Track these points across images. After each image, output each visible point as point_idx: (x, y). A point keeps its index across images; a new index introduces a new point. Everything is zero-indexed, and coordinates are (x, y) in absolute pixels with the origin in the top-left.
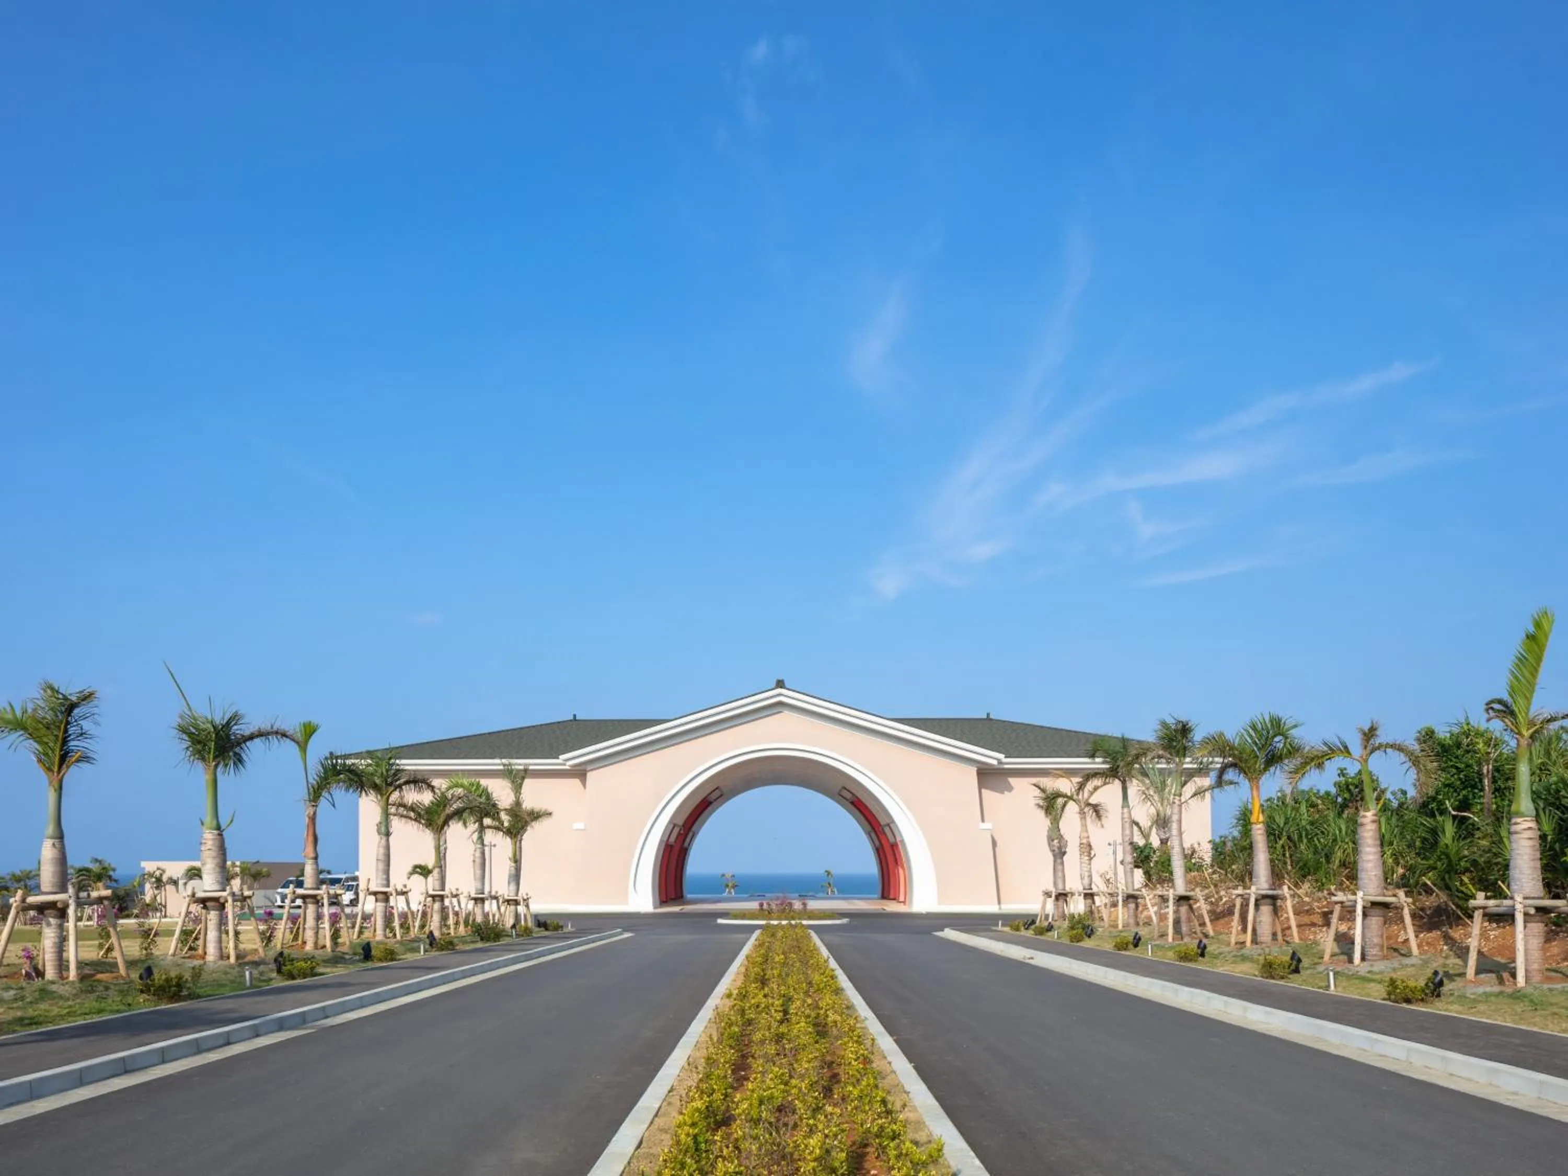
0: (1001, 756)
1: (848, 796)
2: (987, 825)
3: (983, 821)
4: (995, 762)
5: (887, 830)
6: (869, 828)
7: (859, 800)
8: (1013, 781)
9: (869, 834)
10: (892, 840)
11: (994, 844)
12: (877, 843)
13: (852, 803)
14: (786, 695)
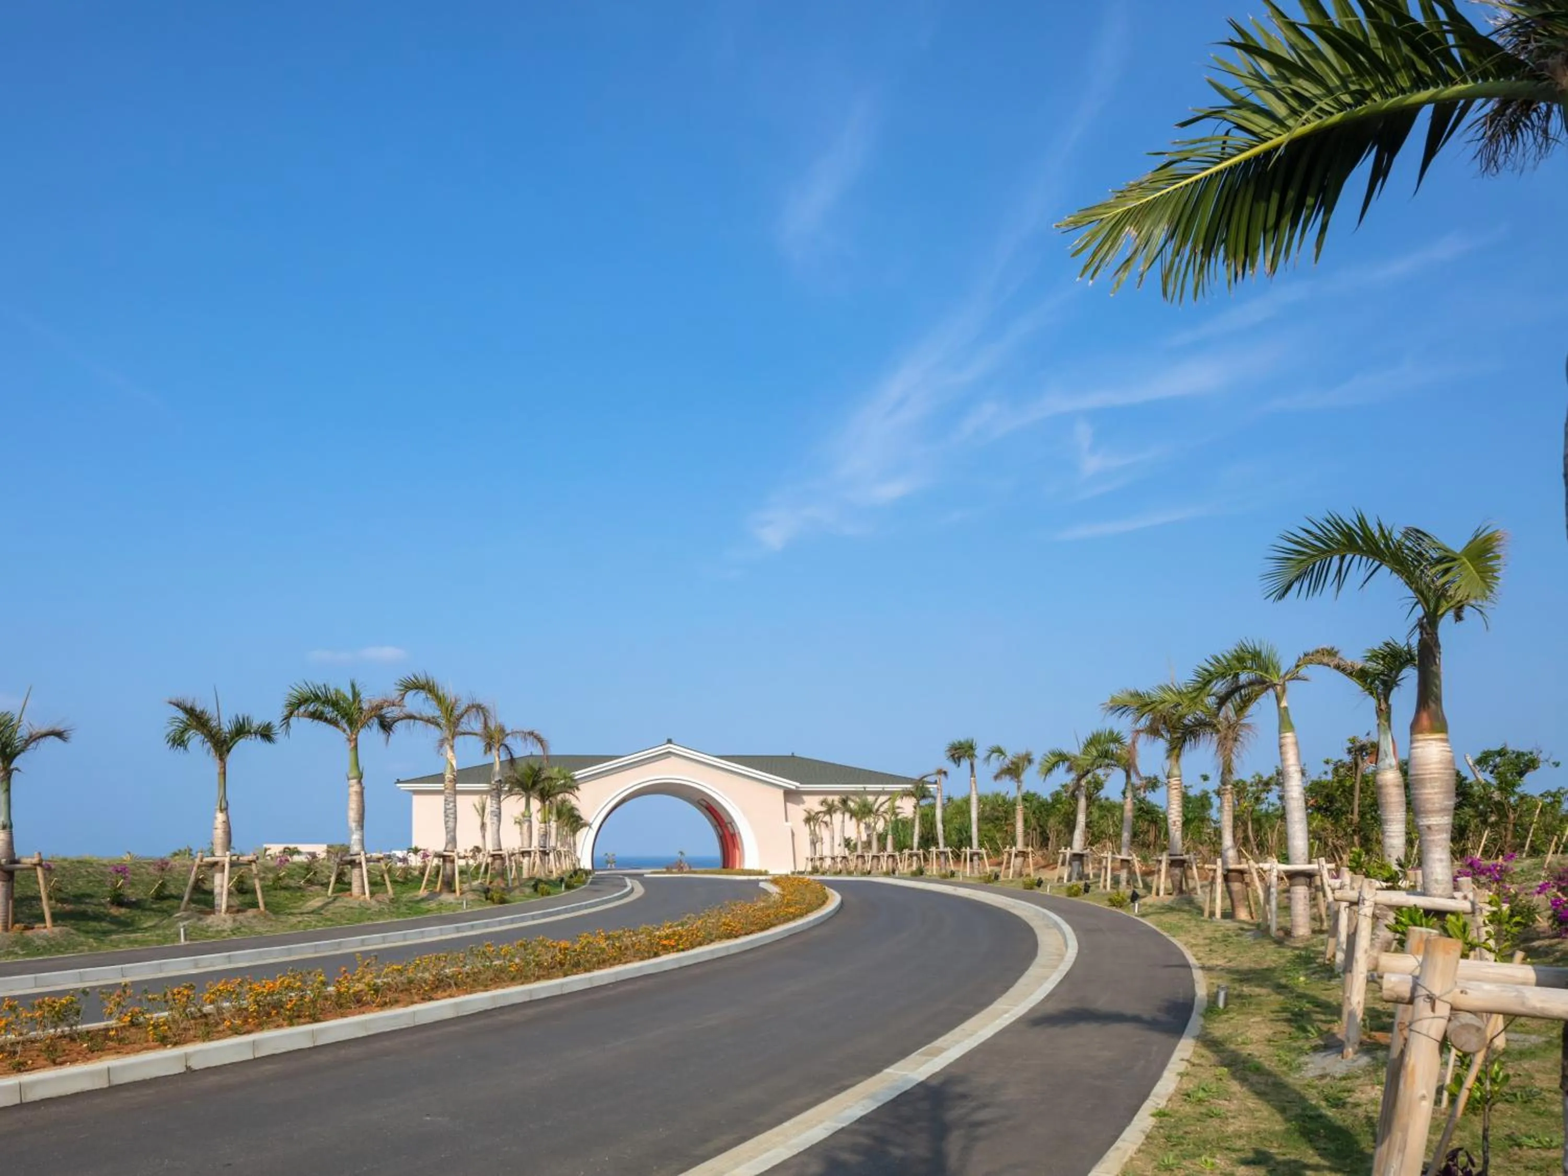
0: (798, 784)
1: (704, 803)
2: (789, 824)
3: (787, 820)
4: (794, 788)
5: (729, 826)
6: (716, 823)
7: (711, 807)
8: (805, 798)
9: (715, 827)
10: (732, 831)
11: (793, 834)
12: (721, 832)
13: (707, 808)
14: (673, 748)
